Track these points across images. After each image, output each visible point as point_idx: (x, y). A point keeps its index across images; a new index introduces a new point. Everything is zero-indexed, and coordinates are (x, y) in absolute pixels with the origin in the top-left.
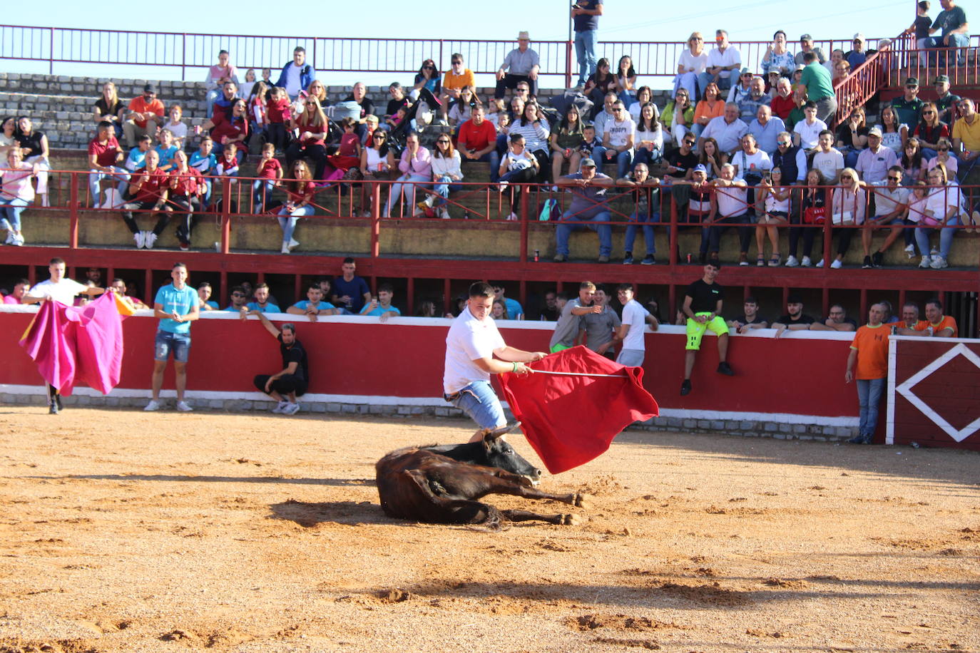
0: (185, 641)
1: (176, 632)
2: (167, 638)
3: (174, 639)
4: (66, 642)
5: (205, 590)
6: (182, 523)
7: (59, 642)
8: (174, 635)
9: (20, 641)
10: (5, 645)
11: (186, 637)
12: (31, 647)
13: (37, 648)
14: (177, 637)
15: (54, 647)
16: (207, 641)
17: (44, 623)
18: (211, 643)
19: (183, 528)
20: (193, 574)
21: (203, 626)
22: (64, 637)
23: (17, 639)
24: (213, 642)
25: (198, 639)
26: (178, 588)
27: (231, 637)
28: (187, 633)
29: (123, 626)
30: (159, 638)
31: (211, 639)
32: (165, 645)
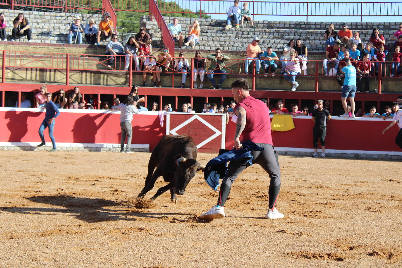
0: (379, 256)
1: (375, 252)
2: (371, 254)
3: (374, 255)
4: (329, 254)
5: (384, 235)
6: (370, 206)
7: (326, 254)
8: (374, 254)
9: (310, 253)
10: (305, 254)
11: (379, 254)
12: (315, 255)
13: (318, 256)
14: (375, 254)
15: (324, 256)
16: (388, 257)
17: (318, 246)
18: (390, 257)
19: (370, 208)
20: (378, 228)
21: (386, 250)
22: (328, 252)
23: (309, 252)
24: (391, 257)
25: (384, 256)
26: (372, 233)
27: (398, 255)
28: (380, 253)
29: (351, 249)
30: (368, 255)
31: (390, 256)
32: (370, 258)
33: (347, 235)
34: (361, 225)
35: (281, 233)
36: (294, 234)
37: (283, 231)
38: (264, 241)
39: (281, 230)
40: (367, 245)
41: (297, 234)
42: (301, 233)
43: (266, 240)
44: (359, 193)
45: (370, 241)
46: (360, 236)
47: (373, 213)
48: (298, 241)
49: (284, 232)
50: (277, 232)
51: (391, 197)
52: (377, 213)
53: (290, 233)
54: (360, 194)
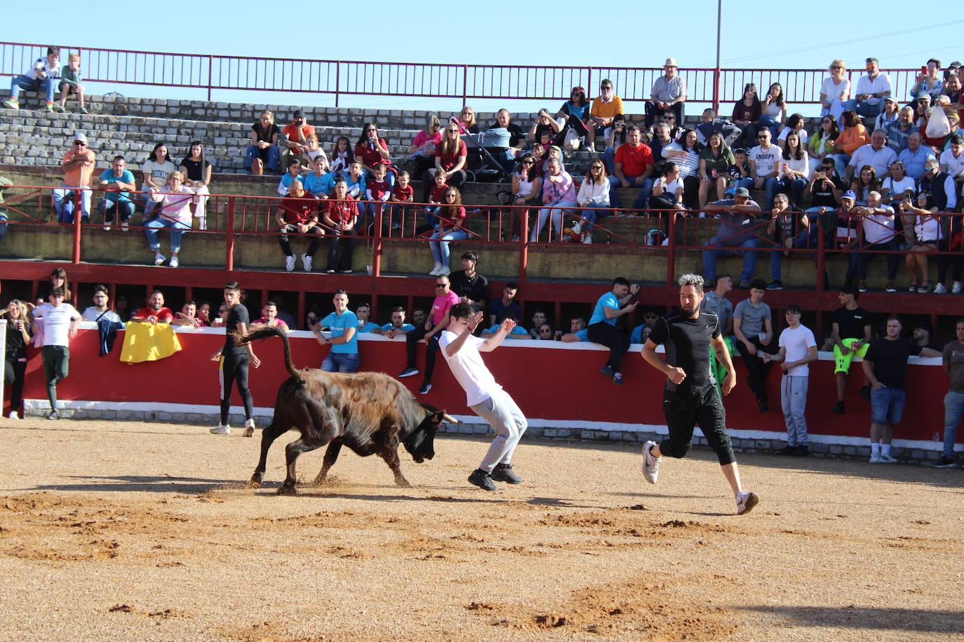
5: (364, 612)
6: (337, 543)
19: (340, 549)
20: (352, 595)
26: (338, 609)
33: (278, 615)
34: (314, 590)
35: (119, 612)
36: (150, 615)
37: (125, 608)
38: (76, 634)
39: (121, 605)
40: (321, 638)
41: (158, 614)
42: (168, 611)
43: (80, 632)
44: (317, 513)
45: (329, 627)
46: (308, 615)
47: (344, 560)
48: (159, 631)
49: (128, 611)
50: (111, 611)
51: (390, 522)
52: (353, 560)
53: (142, 613)
54: (319, 515)
